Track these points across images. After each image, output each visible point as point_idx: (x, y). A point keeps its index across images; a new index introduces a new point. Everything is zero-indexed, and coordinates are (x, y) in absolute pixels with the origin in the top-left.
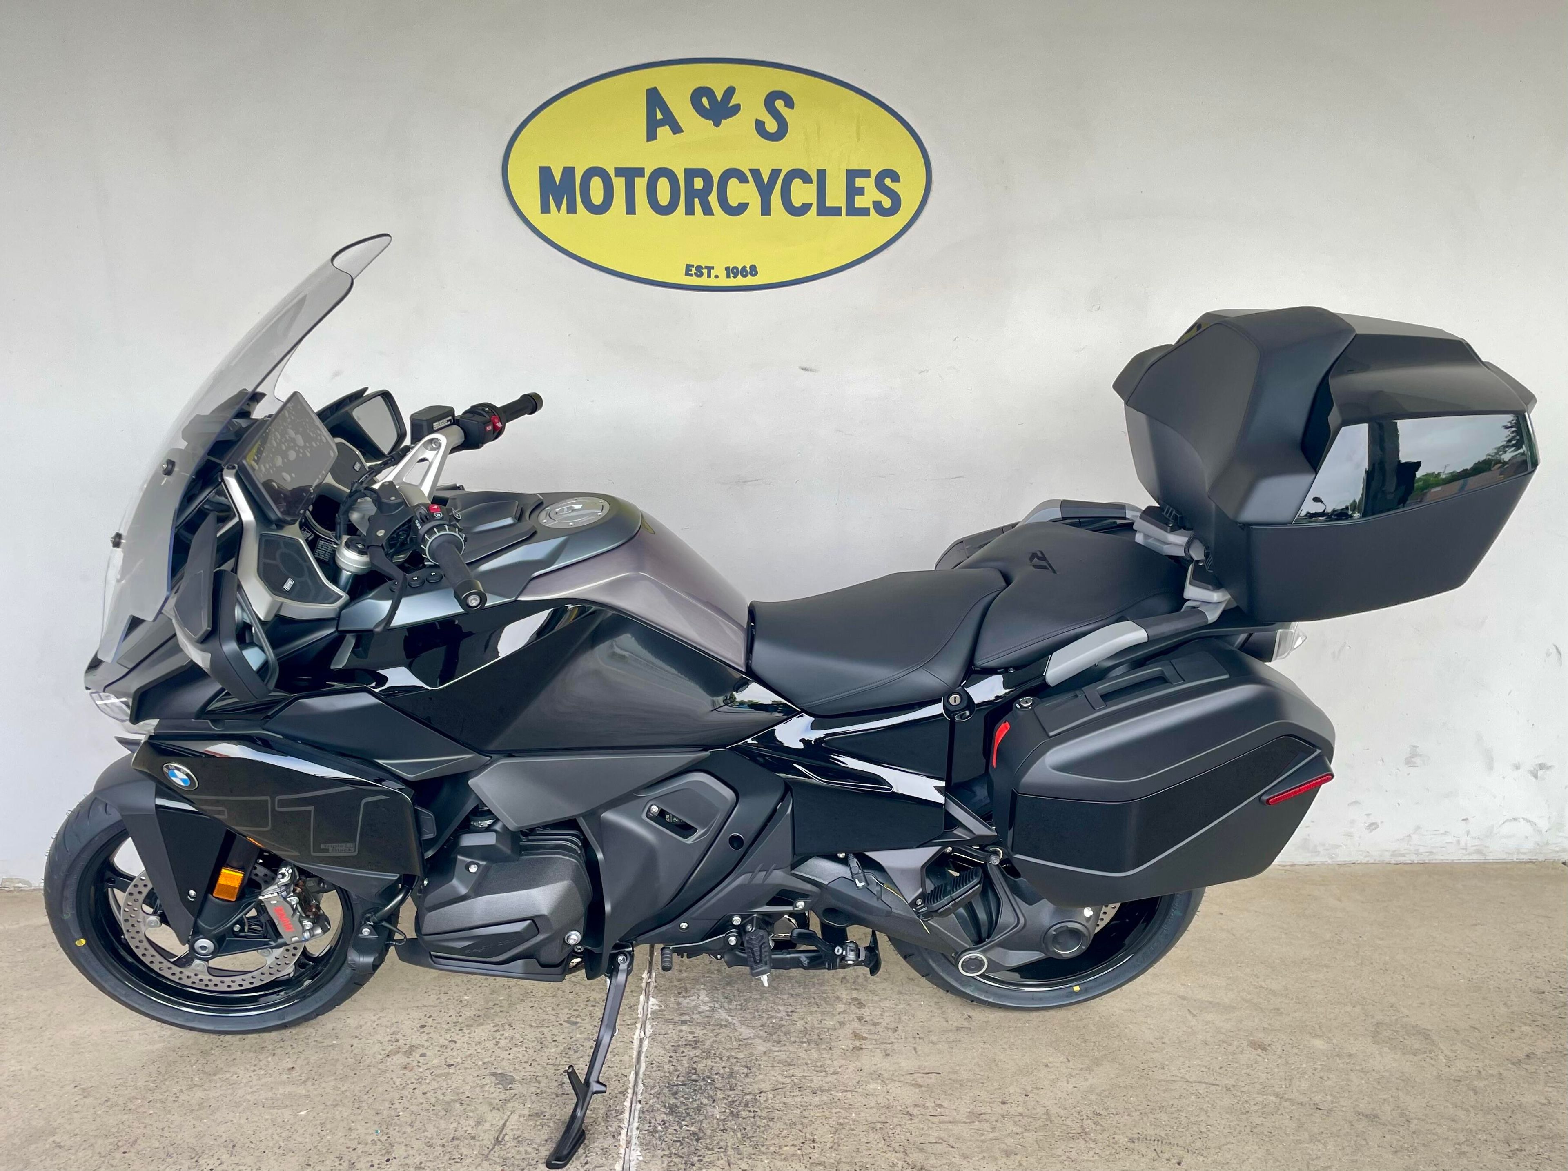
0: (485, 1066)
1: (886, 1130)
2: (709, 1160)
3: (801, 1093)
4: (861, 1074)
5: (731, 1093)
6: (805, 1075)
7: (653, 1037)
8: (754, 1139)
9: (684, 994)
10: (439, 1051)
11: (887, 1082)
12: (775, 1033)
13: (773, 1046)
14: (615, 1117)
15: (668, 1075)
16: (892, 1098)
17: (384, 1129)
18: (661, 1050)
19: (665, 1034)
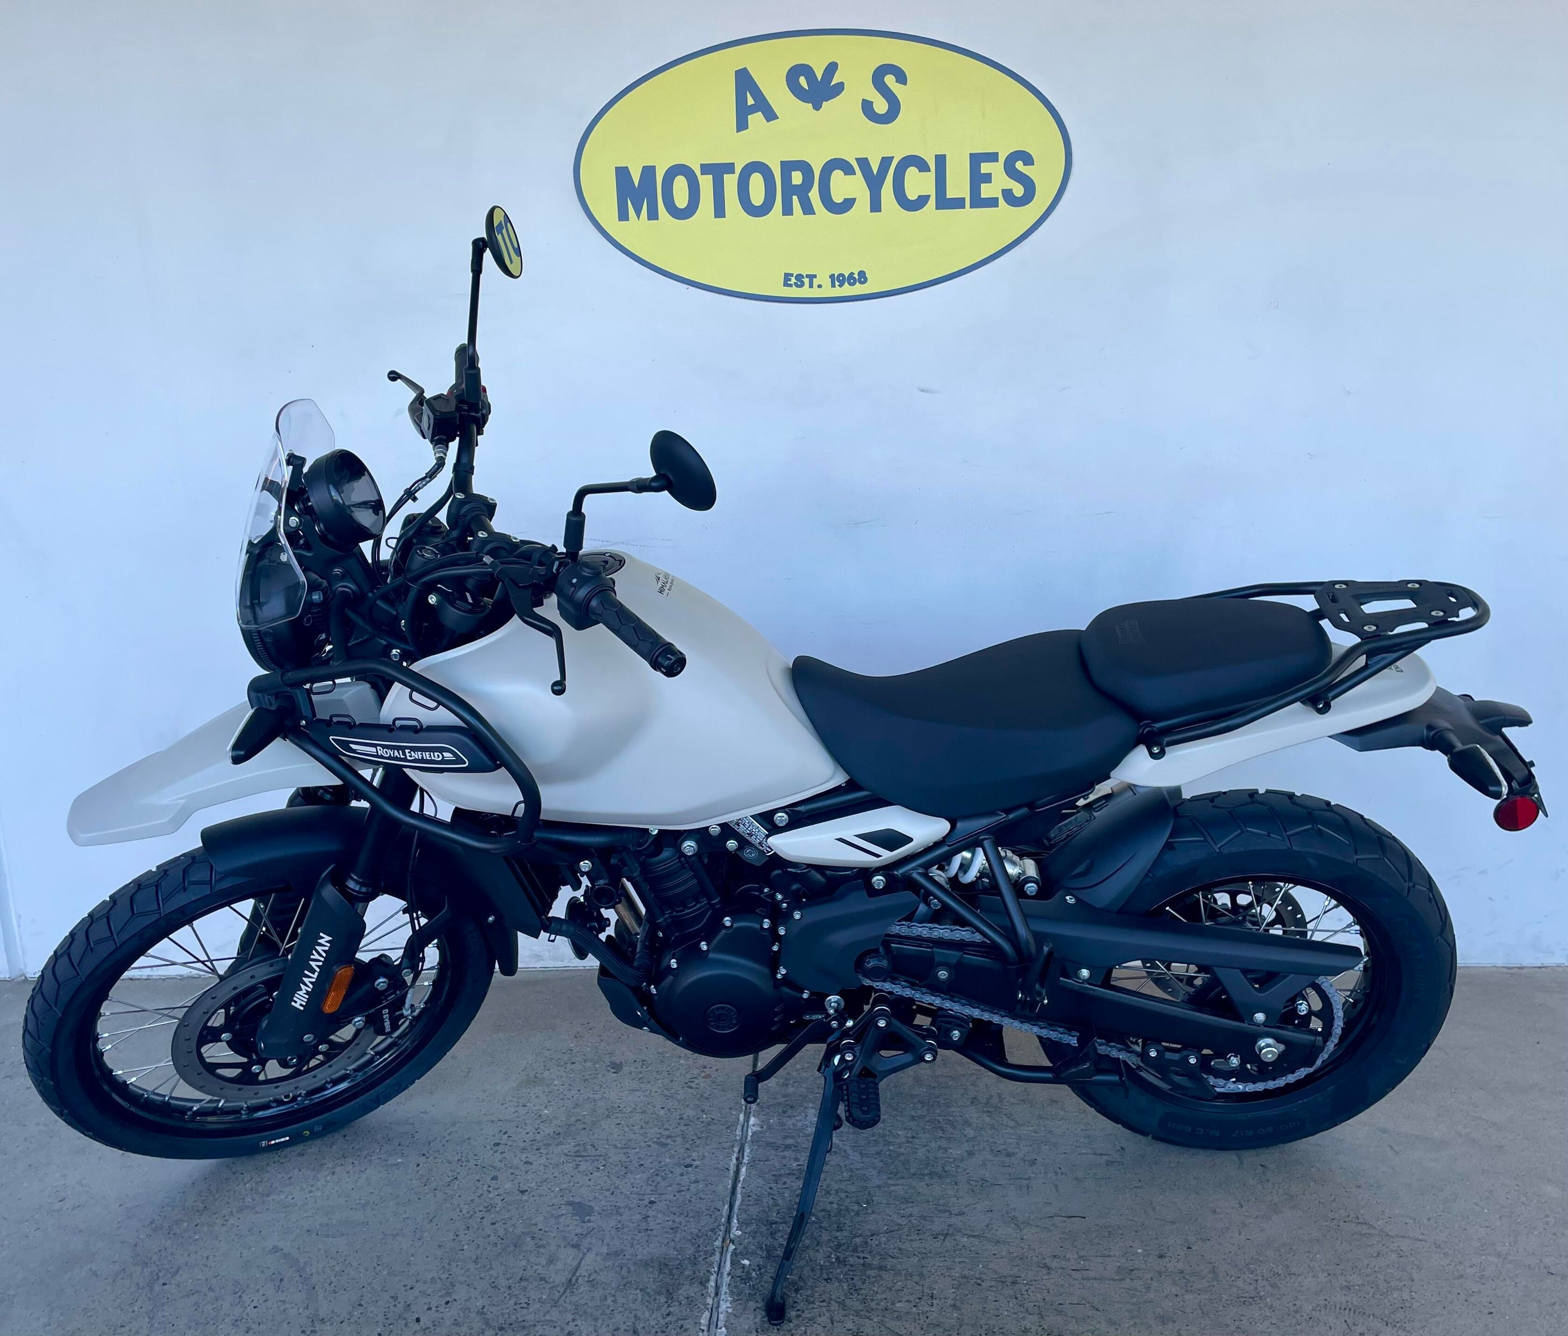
0: (561, 1194)
1: (1018, 1286)
2: (809, 1315)
3: (921, 1237)
4: (990, 1214)
5: (838, 1234)
6: (925, 1214)
7: (752, 1164)
8: (863, 1292)
9: (790, 1112)
10: (512, 1174)
11: (1023, 1227)
12: (893, 1163)
13: (889, 1178)
14: (703, 1259)
15: (767, 1210)
16: (1027, 1247)
17: (446, 1265)
18: (760, 1180)
19: (766, 1161)
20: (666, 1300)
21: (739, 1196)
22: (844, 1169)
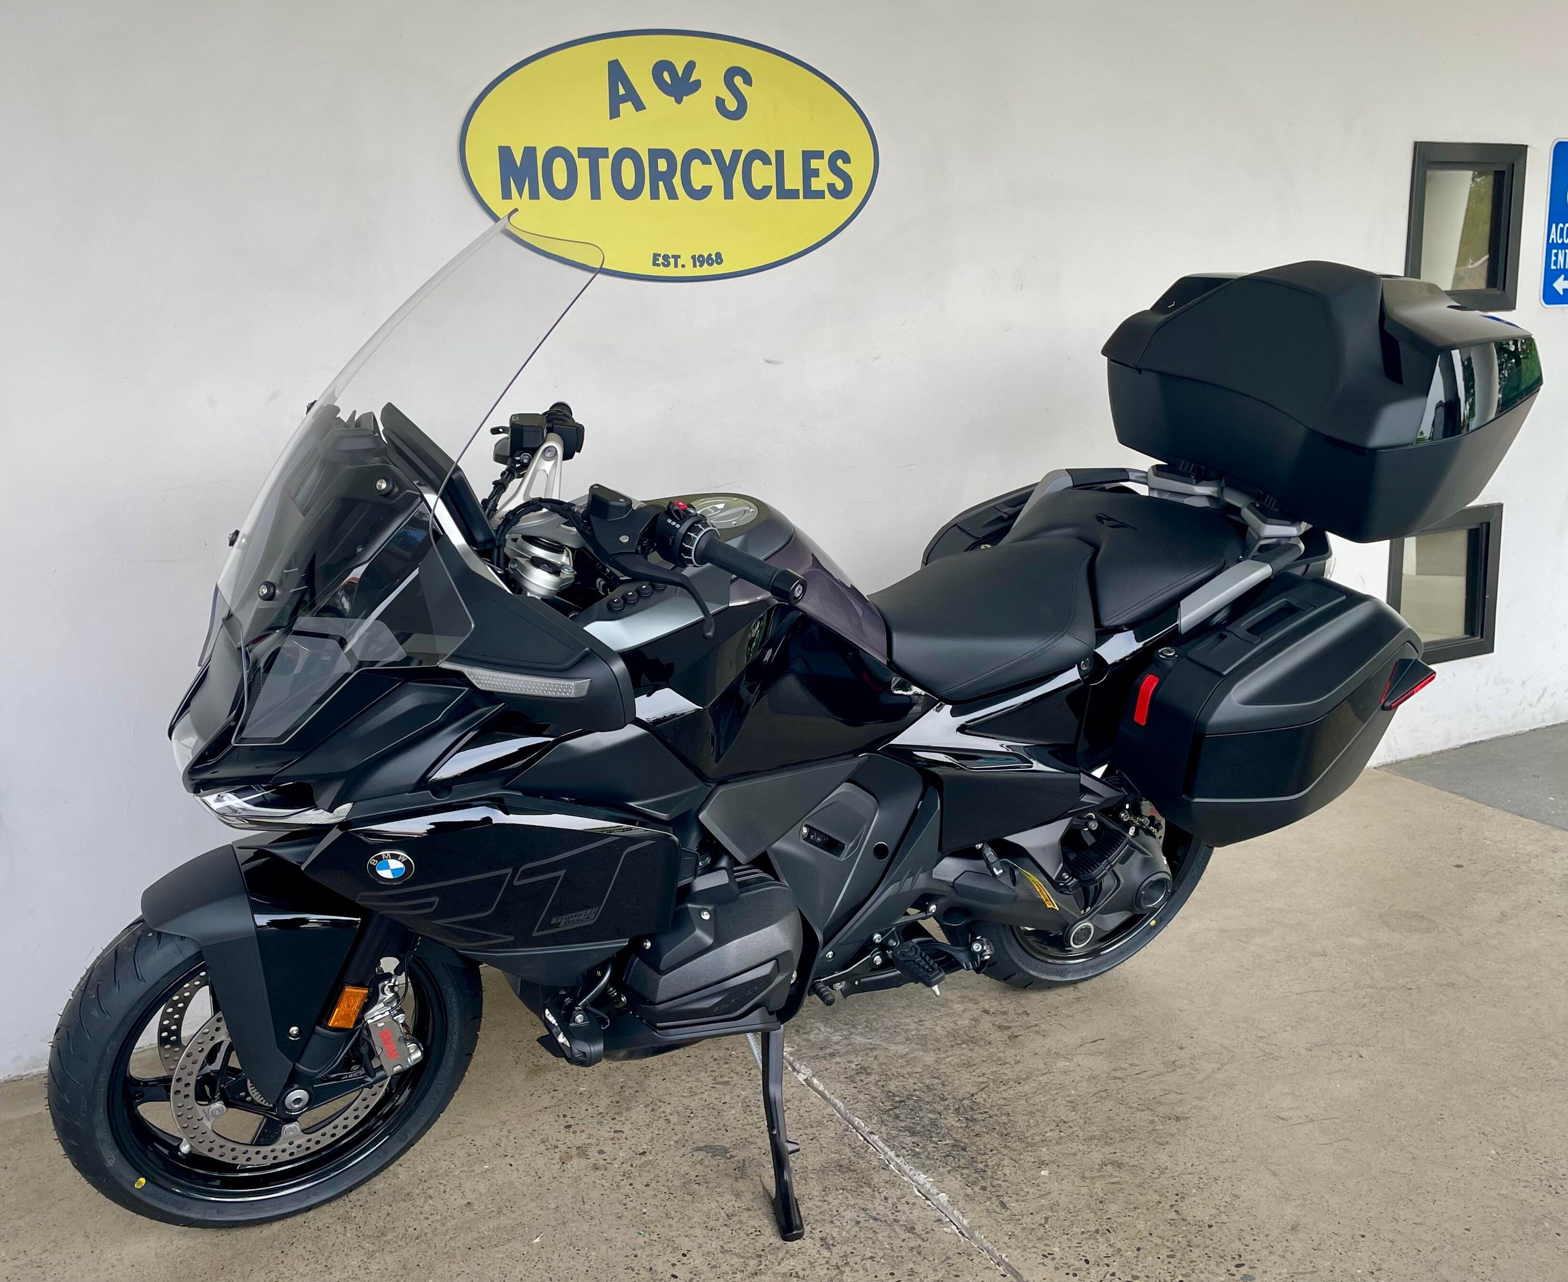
0: (680, 1146)
2: (994, 1163)
3: (1008, 1085)
4: (1039, 1056)
5: (946, 1103)
6: (994, 1070)
8: (1012, 1135)
9: (801, 1031)
10: (613, 1143)
11: (1070, 1057)
12: (927, 1043)
13: (937, 1054)
15: (871, 1103)
16: (1088, 1069)
17: (645, 1228)
18: (839, 1084)
19: (826, 1070)
20: (871, 1190)
21: (835, 1100)
22: (895, 1058)
